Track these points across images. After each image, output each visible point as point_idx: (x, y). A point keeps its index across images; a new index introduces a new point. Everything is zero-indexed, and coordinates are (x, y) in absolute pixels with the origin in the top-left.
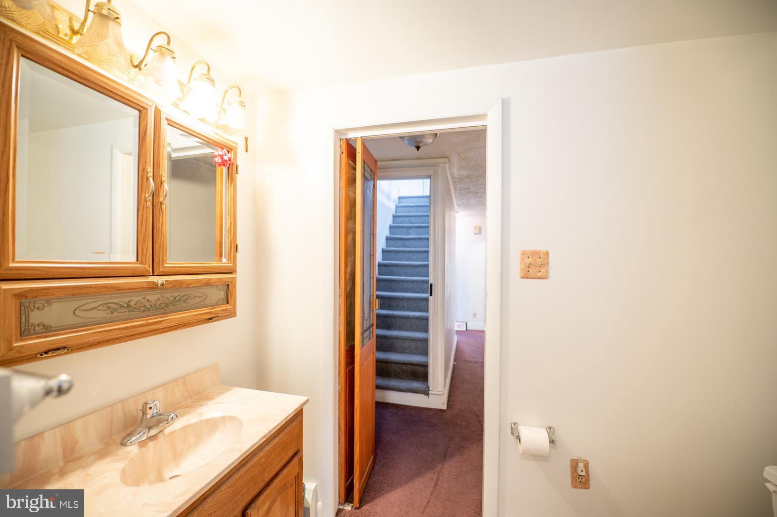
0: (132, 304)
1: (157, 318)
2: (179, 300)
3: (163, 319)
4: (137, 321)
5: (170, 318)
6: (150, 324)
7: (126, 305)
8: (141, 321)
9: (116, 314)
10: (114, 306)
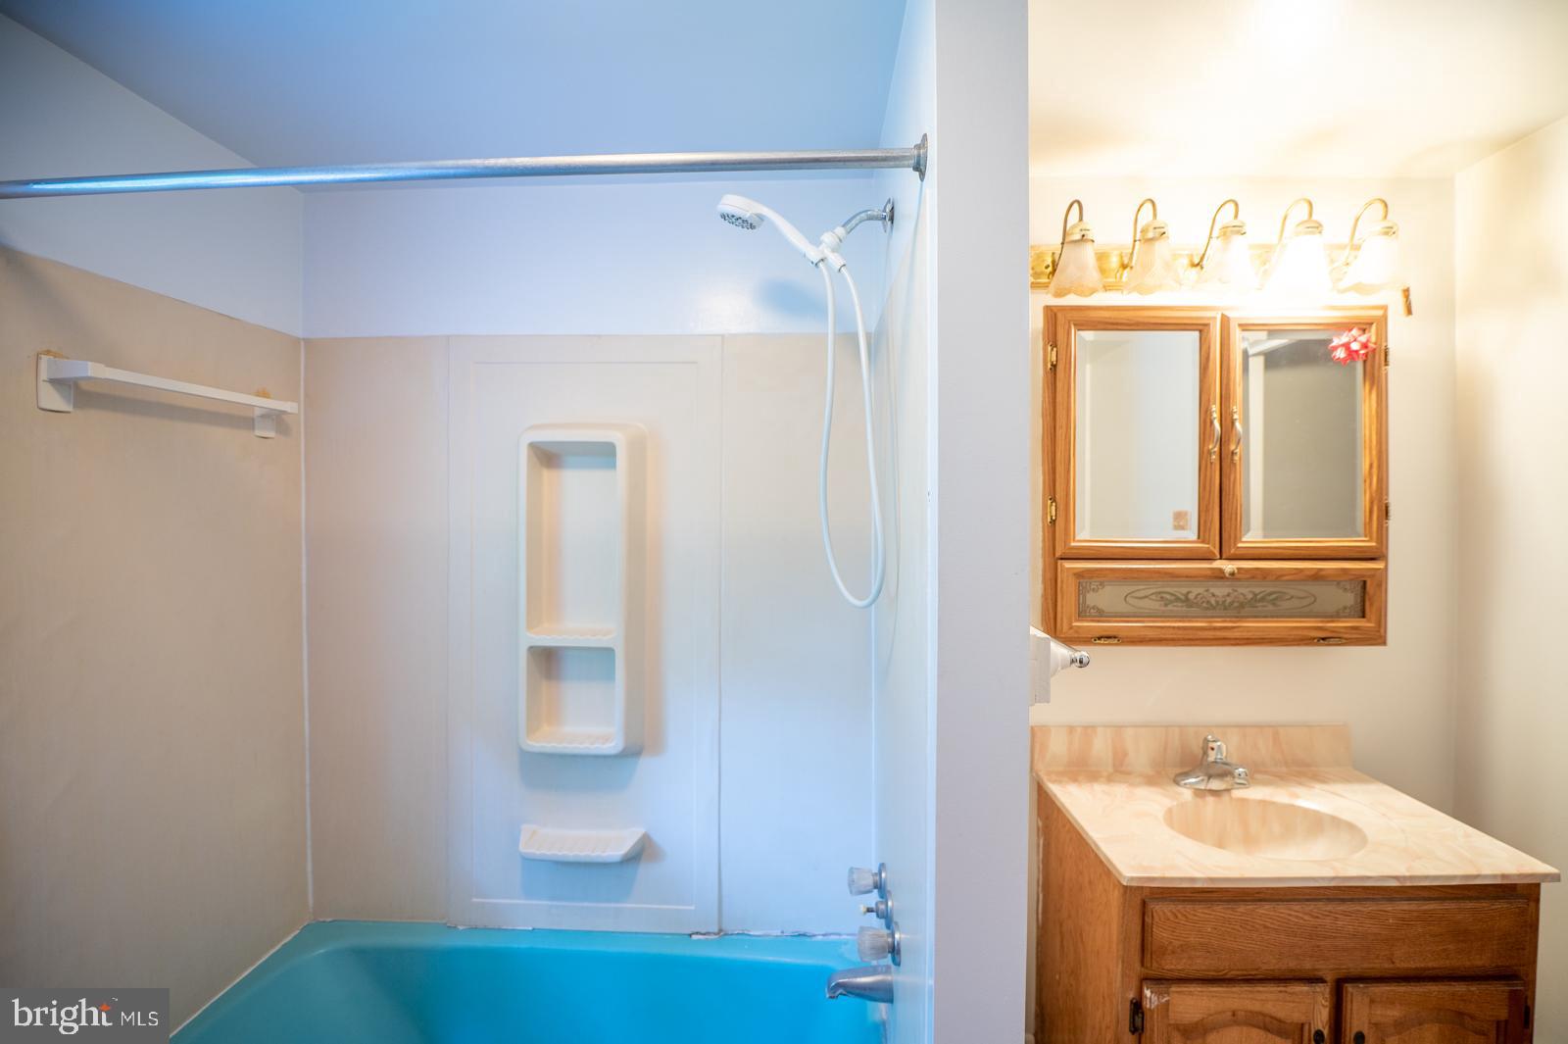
0: (1191, 597)
1: (1226, 621)
2: (1263, 599)
3: (1236, 625)
4: (1198, 621)
5: (1245, 624)
6: (1215, 629)
7: (1183, 598)
8: (1201, 622)
9: (1170, 607)
10: (1168, 597)
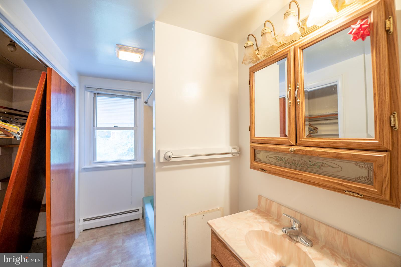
0: (286, 159)
1: (296, 171)
2: (314, 165)
3: (299, 173)
4: (286, 169)
5: (303, 174)
6: (291, 173)
7: (283, 159)
8: (287, 170)
9: (279, 162)
10: (279, 158)
